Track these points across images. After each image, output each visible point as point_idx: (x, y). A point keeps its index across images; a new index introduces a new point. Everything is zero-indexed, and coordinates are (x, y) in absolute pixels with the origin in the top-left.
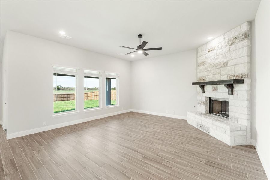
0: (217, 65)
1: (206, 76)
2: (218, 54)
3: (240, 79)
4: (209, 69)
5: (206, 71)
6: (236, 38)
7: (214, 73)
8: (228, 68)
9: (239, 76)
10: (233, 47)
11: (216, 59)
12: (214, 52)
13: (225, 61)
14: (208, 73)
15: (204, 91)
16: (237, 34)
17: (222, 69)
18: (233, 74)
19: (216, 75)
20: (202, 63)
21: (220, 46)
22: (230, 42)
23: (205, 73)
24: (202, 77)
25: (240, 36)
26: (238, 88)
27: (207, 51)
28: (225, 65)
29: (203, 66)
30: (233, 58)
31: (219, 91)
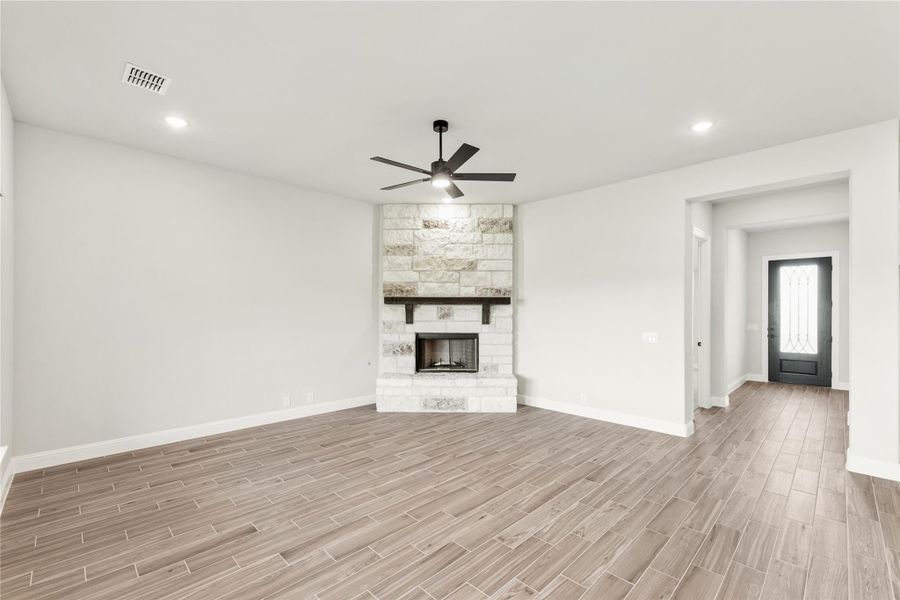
0: (450, 263)
1: (417, 282)
2: (454, 240)
3: (501, 296)
4: (428, 268)
5: (415, 269)
6: (494, 223)
7: (444, 280)
8: (478, 273)
9: (498, 291)
10: (486, 237)
11: (446, 249)
12: (443, 232)
13: (472, 258)
14: (423, 277)
15: (410, 319)
16: (495, 216)
17: (463, 274)
18: (488, 285)
19: (447, 285)
20: (400, 249)
21: (459, 225)
22: (483, 227)
23: (414, 276)
24: (403, 285)
25: (501, 222)
26: (498, 312)
27: (420, 224)
28: (472, 266)
29: (405, 258)
30: (489, 257)
31: (456, 317)
